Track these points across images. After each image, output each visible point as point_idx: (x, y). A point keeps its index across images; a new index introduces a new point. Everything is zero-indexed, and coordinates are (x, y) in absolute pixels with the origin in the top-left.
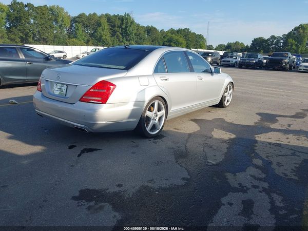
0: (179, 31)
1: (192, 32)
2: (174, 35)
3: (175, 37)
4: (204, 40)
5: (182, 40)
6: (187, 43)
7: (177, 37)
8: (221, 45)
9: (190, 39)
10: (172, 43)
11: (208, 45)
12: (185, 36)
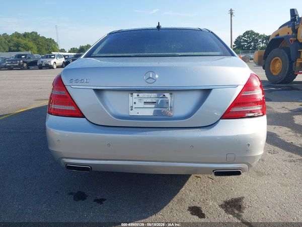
0: (26, 35)
1: (41, 36)
2: (20, 39)
3: (23, 41)
4: (56, 44)
5: (31, 44)
6: (38, 48)
7: (25, 42)
8: (73, 48)
9: (40, 43)
10: (20, 48)
11: (60, 49)
12: (34, 40)
